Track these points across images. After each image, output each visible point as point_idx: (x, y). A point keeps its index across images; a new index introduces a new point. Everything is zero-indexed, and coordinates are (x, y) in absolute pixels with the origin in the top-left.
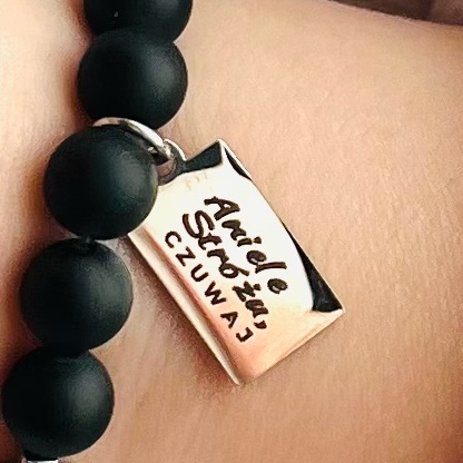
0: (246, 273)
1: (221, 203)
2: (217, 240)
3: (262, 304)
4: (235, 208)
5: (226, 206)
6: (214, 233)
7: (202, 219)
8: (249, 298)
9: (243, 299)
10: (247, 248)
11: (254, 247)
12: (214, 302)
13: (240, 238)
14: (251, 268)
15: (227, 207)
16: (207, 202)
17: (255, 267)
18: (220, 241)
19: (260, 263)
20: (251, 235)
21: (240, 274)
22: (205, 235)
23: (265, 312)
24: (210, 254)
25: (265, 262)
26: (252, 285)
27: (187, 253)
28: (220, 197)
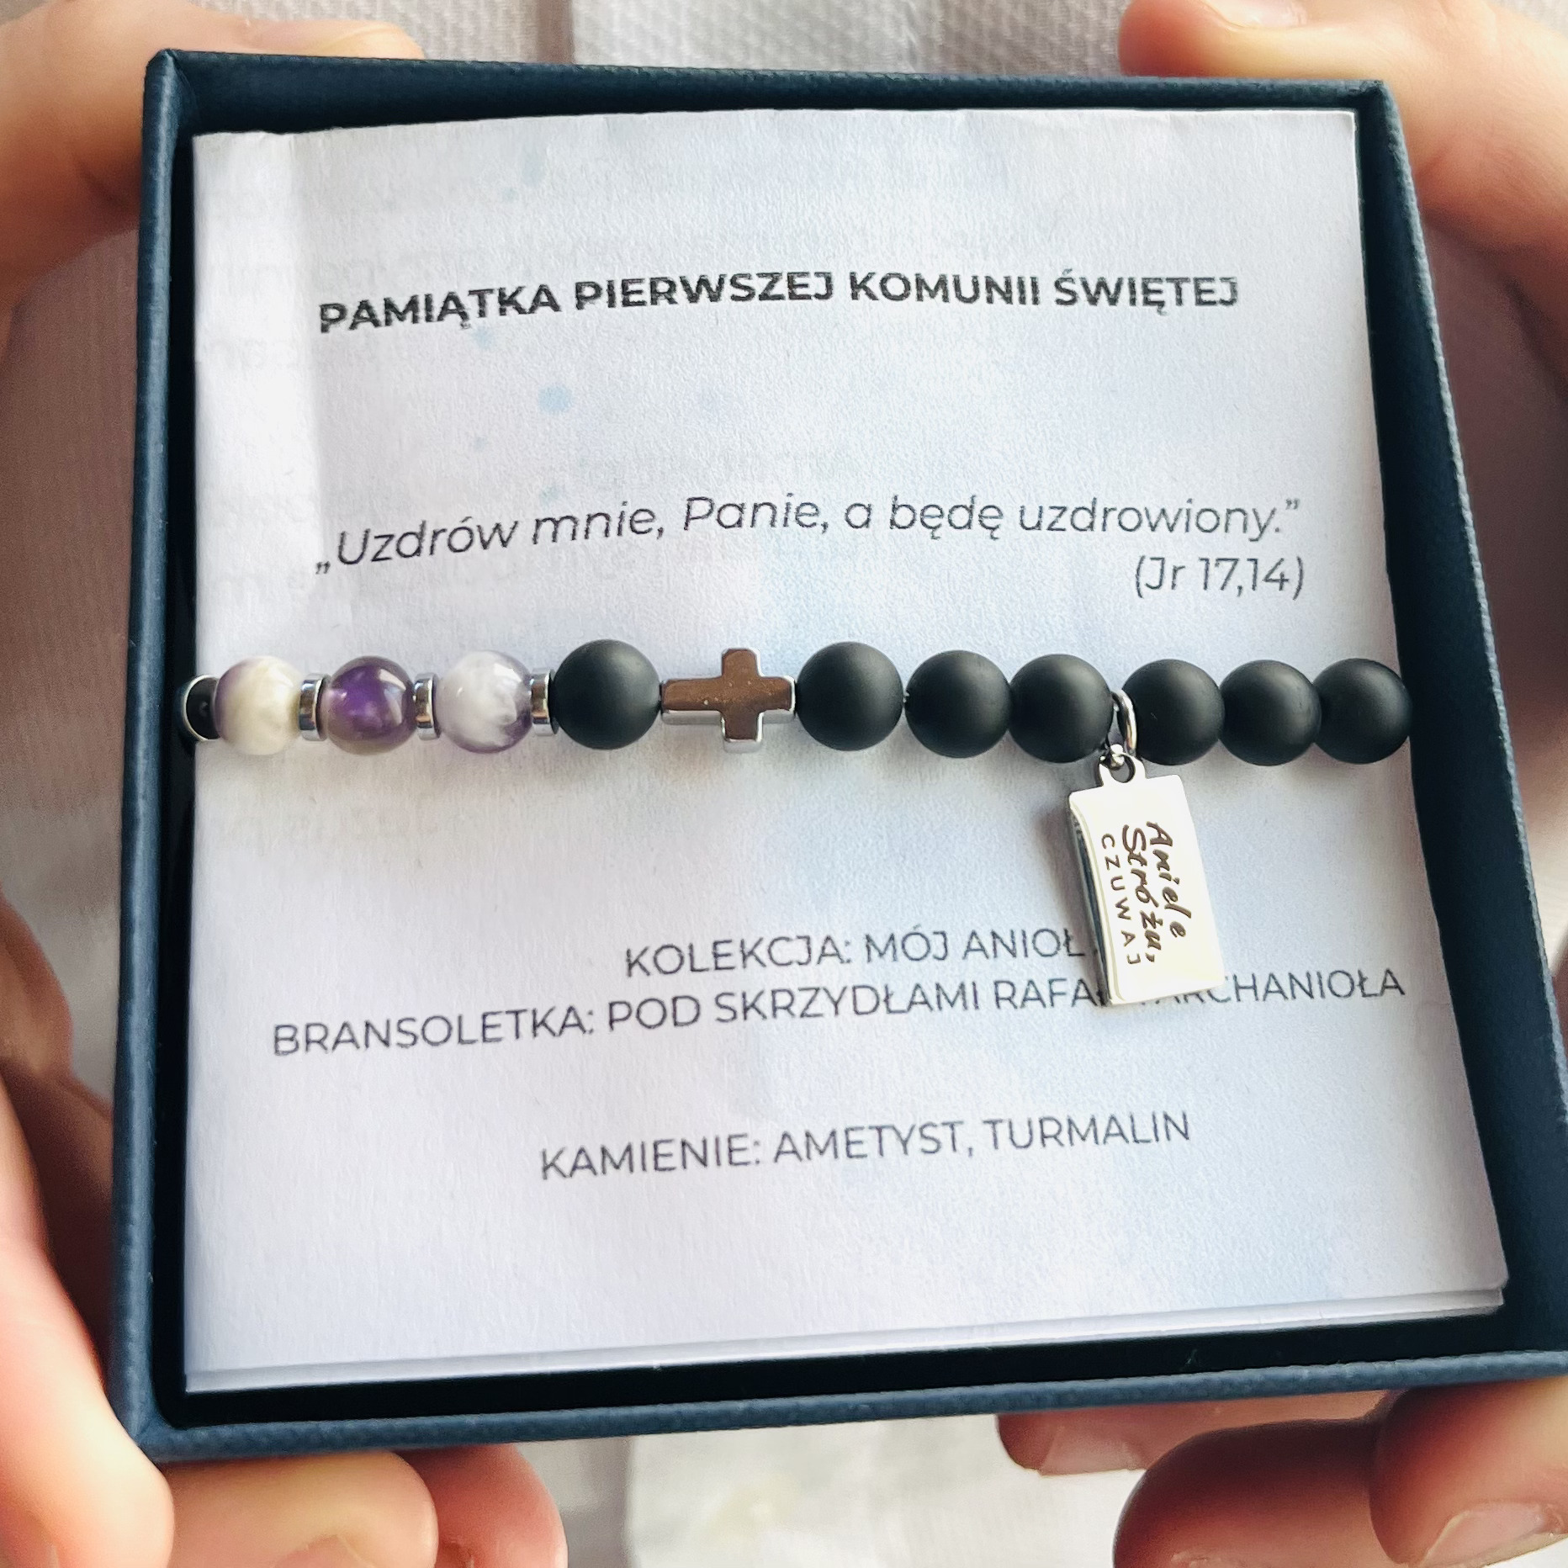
0: (1156, 905)
1: (1160, 831)
2: (1144, 863)
3: (1158, 939)
4: (1169, 842)
5: (1163, 836)
6: (1144, 855)
7: (1139, 835)
8: (1150, 927)
9: (1145, 926)
10: (1166, 883)
11: (1172, 885)
12: (1121, 916)
13: (1163, 870)
14: (1162, 902)
15: (1163, 839)
16: (1150, 825)
17: (1166, 903)
18: (1146, 864)
19: (1171, 902)
20: (1173, 873)
21: (1151, 901)
22: (1136, 852)
23: (1159, 948)
24: (1134, 872)
25: (1175, 903)
26: (1157, 918)
27: (1115, 860)
28: (1161, 826)
